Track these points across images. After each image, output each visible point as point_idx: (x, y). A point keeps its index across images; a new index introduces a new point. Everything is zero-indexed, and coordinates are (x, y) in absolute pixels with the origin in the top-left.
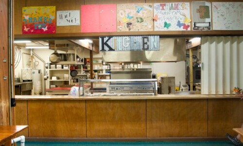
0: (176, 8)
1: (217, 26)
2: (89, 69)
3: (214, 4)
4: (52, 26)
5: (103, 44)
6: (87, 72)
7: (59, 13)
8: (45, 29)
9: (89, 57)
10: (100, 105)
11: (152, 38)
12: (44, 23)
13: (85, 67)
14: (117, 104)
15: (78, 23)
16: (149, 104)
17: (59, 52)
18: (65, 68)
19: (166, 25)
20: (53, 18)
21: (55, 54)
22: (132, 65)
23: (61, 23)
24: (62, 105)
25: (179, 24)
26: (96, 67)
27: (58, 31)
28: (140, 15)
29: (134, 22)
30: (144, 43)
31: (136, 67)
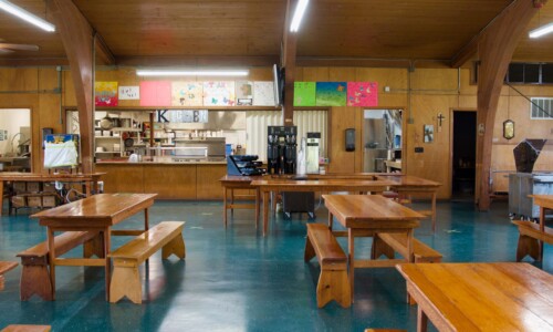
0: (223, 86)
1: (256, 103)
2: (148, 137)
3: (256, 83)
4: (115, 100)
5: (160, 116)
6: (145, 141)
7: (121, 88)
8: (108, 102)
9: (148, 120)
10: (157, 169)
11: (201, 112)
12: (108, 97)
13: (143, 134)
14: (171, 169)
15: (137, 97)
16: (199, 168)
17: (112, 116)
18: (115, 135)
19: (214, 101)
20: (115, 92)
21: (107, 118)
22: (209, 132)
23: (122, 97)
24: (123, 169)
25: (225, 101)
26: (158, 135)
27: (120, 104)
28: (192, 91)
29: (186, 97)
30: (195, 116)
31: (215, 135)
